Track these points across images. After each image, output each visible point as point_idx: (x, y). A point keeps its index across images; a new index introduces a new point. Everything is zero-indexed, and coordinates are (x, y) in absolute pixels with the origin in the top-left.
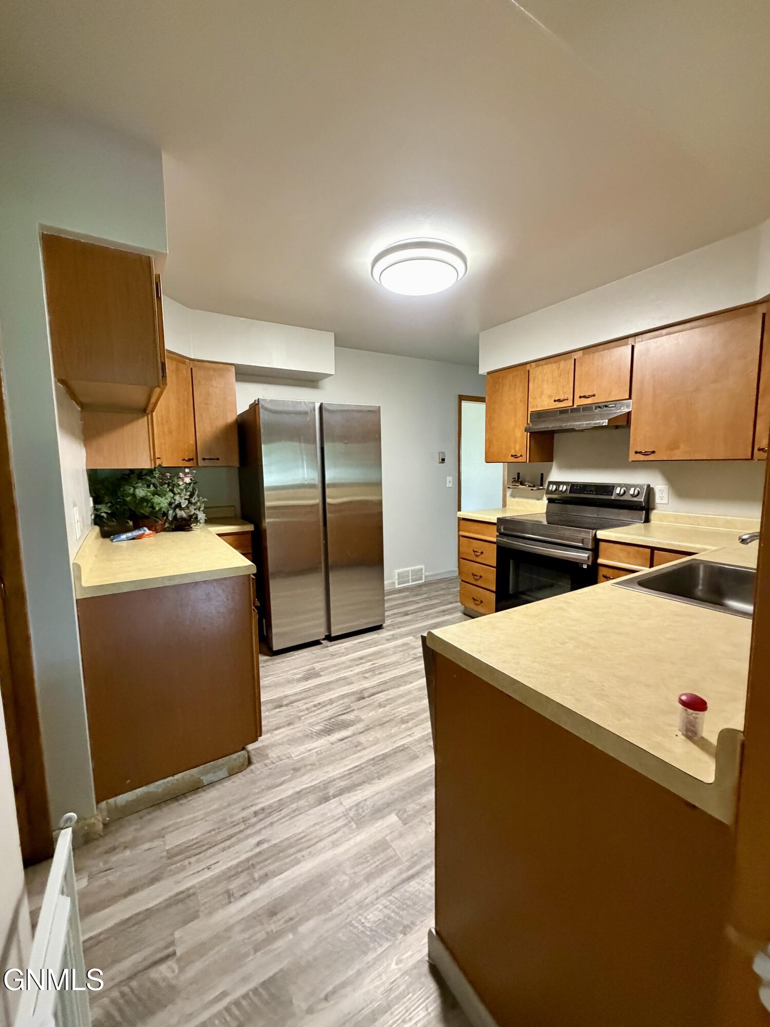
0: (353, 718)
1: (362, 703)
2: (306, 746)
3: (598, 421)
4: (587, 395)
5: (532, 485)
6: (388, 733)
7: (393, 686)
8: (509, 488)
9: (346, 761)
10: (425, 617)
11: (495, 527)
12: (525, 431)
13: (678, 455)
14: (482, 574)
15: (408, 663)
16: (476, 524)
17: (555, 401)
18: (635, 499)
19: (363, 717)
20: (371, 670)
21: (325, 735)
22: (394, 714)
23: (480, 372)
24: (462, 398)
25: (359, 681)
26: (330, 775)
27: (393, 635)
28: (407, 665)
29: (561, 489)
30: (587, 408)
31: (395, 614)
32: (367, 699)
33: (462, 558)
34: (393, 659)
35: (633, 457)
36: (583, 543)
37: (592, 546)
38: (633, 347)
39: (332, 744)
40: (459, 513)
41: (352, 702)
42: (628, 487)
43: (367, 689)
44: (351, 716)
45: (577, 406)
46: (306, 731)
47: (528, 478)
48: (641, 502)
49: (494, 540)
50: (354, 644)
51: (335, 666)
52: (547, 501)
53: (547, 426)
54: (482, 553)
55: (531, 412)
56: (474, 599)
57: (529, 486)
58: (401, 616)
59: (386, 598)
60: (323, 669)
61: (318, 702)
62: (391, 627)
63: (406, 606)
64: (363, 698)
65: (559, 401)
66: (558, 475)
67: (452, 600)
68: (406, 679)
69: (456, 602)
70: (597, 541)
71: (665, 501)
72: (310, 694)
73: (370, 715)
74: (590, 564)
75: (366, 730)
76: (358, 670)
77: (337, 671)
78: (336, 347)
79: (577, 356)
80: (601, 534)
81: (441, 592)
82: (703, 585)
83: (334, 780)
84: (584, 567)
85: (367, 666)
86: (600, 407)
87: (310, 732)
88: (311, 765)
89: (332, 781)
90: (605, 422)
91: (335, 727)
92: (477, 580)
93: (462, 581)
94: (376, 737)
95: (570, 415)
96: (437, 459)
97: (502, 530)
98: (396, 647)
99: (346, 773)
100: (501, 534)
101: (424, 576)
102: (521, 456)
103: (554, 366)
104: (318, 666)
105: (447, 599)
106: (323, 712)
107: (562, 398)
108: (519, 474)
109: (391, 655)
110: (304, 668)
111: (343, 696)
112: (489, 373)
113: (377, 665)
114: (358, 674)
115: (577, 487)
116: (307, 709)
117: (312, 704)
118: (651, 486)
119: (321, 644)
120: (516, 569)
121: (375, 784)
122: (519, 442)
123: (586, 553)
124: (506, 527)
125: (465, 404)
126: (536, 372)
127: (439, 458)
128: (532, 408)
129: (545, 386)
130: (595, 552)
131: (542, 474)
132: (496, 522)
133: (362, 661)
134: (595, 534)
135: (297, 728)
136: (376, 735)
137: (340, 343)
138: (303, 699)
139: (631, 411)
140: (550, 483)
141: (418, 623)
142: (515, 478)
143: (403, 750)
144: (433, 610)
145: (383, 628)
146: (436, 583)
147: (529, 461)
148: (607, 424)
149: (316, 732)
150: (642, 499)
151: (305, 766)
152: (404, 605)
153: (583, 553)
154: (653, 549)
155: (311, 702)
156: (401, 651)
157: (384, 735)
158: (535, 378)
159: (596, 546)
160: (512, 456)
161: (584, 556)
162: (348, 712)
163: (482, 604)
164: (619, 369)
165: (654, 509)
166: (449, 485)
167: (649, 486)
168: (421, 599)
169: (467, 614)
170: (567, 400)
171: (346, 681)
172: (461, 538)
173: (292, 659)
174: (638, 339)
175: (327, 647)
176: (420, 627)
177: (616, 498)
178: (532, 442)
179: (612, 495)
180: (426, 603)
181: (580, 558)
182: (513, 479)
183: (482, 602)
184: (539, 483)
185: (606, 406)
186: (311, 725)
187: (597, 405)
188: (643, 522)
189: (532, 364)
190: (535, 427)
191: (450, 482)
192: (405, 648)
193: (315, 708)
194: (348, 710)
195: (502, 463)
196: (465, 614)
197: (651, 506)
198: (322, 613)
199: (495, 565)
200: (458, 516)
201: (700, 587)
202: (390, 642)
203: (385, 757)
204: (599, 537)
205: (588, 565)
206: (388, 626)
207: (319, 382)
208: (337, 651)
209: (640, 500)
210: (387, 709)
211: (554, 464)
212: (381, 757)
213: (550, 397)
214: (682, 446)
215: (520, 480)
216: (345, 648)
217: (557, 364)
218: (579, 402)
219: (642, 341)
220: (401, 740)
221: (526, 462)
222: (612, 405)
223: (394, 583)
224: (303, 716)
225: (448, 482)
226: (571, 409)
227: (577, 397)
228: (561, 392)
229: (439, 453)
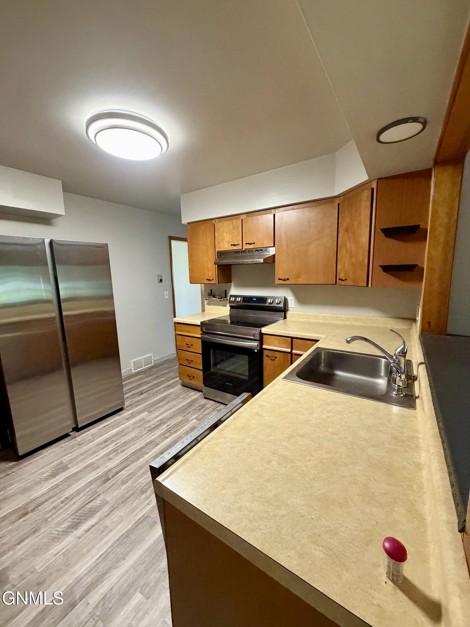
0: (99, 503)
1: (108, 484)
2: (51, 551)
3: (258, 260)
4: (250, 242)
5: (220, 298)
6: (131, 508)
7: (133, 460)
8: (206, 299)
9: (94, 551)
10: (156, 393)
11: (199, 328)
12: (215, 264)
13: (301, 281)
14: (192, 359)
15: (144, 436)
16: (186, 326)
17: (232, 245)
18: (279, 306)
19: (108, 499)
20: (115, 450)
21: (72, 530)
22: (135, 487)
23: (183, 222)
24: (171, 238)
25: (104, 464)
26: (77, 575)
27: (132, 413)
28: (144, 438)
29: (237, 300)
30: (250, 251)
31: (133, 395)
32: (112, 479)
33: (179, 349)
34: (132, 435)
35: (277, 282)
36: (254, 337)
37: (259, 338)
38: (274, 215)
39: (79, 538)
40: (174, 319)
41: (99, 487)
42: (275, 298)
43: (112, 469)
44: (98, 502)
45: (245, 249)
46: (52, 534)
47: (217, 293)
48: (282, 307)
49: (200, 336)
50: (100, 429)
51: (82, 454)
52: (230, 308)
53: (228, 261)
54: (192, 345)
55: (217, 251)
56: (188, 376)
57: (219, 298)
58: (138, 396)
59: (124, 383)
60: (71, 461)
61: (66, 496)
62: (130, 407)
63: (141, 387)
64: (108, 479)
65: (234, 245)
66: (234, 291)
67: (174, 376)
68: (144, 451)
69: (176, 377)
70: (262, 335)
71: (293, 306)
72: (57, 490)
73: (114, 495)
74: (259, 349)
75: (112, 510)
76: (102, 453)
77: (84, 459)
78: (65, 193)
79: (243, 217)
80: (264, 330)
81: (166, 371)
82: (324, 364)
83: (81, 579)
84: (255, 351)
85: (112, 447)
86: (258, 251)
87: (56, 533)
88: (57, 571)
89: (78, 582)
90: (262, 261)
91: (82, 518)
92: (189, 363)
93: (180, 364)
94: (120, 516)
95: (241, 254)
96: (157, 280)
97: (204, 330)
98: (134, 424)
99: (93, 566)
100: (204, 333)
101: (153, 361)
102: (213, 280)
103: (230, 223)
104: (65, 459)
105: (171, 376)
106: (70, 506)
107: (235, 244)
108: (211, 290)
109: (131, 431)
110: (52, 465)
111: (90, 483)
112: (188, 223)
113: (119, 444)
114: (103, 457)
115: (247, 298)
116: (54, 508)
117: (60, 500)
118: (286, 298)
119: (69, 435)
120: (215, 355)
121: (121, 566)
122: (211, 271)
123: (256, 343)
124: (207, 327)
125: (173, 242)
126: (218, 225)
127: (158, 280)
128: (218, 249)
129: (225, 235)
130: (261, 341)
131: (226, 290)
132: (200, 324)
133: (107, 444)
134: (261, 330)
135: (41, 534)
136: (120, 514)
137: (66, 189)
138: (50, 498)
139: (275, 254)
140: (231, 296)
141: (150, 400)
142: (209, 293)
143: (143, 520)
144: (161, 386)
145: (124, 409)
146: (161, 365)
147: (218, 283)
148: (263, 262)
149: (63, 531)
150: (281, 305)
151: (50, 575)
152: (140, 385)
153: (254, 342)
154: (292, 338)
155: (58, 499)
156: (139, 427)
157: (127, 511)
158: (218, 229)
159: (261, 338)
160: (207, 279)
161: (255, 344)
162: (94, 499)
163: (194, 379)
164: (268, 228)
165: (288, 311)
166: (167, 297)
167: (285, 297)
168: (151, 379)
169: (185, 385)
170: (239, 245)
171: (92, 467)
172: (177, 336)
173: (40, 458)
174: (277, 210)
175: (75, 437)
176: (153, 402)
177: (268, 305)
178: (219, 270)
179: (266, 303)
180: (155, 382)
181: (253, 346)
182: (208, 293)
183: (194, 377)
184: (224, 296)
185: (261, 250)
186: (59, 524)
187: (256, 249)
188: (283, 319)
189: (216, 220)
190: (221, 262)
191: (167, 295)
192: (141, 423)
193: (62, 505)
194: (94, 496)
195: (200, 284)
196: (183, 386)
197: (286, 309)
198: (68, 406)
199: (201, 352)
200: (174, 321)
201: (323, 365)
202: (130, 421)
203: (128, 534)
204: (263, 332)
205: (257, 350)
206: (127, 407)
207: (52, 220)
208: (83, 440)
209: (281, 306)
210: (129, 484)
211: (232, 283)
212: (125, 535)
213: (228, 242)
214: (302, 276)
215: (212, 294)
216: (92, 435)
217: (232, 221)
218: (246, 247)
219: (279, 212)
220: (141, 511)
221: (216, 284)
222: (264, 250)
223: (131, 370)
224: (49, 517)
225: (165, 295)
226: (241, 251)
227: (244, 243)
228: (235, 240)
229: (158, 276)
